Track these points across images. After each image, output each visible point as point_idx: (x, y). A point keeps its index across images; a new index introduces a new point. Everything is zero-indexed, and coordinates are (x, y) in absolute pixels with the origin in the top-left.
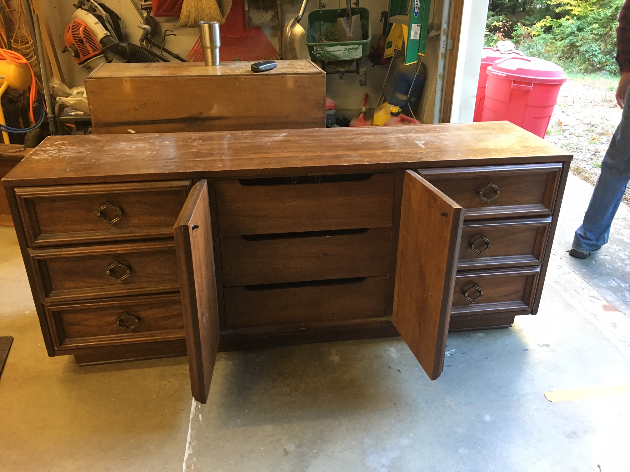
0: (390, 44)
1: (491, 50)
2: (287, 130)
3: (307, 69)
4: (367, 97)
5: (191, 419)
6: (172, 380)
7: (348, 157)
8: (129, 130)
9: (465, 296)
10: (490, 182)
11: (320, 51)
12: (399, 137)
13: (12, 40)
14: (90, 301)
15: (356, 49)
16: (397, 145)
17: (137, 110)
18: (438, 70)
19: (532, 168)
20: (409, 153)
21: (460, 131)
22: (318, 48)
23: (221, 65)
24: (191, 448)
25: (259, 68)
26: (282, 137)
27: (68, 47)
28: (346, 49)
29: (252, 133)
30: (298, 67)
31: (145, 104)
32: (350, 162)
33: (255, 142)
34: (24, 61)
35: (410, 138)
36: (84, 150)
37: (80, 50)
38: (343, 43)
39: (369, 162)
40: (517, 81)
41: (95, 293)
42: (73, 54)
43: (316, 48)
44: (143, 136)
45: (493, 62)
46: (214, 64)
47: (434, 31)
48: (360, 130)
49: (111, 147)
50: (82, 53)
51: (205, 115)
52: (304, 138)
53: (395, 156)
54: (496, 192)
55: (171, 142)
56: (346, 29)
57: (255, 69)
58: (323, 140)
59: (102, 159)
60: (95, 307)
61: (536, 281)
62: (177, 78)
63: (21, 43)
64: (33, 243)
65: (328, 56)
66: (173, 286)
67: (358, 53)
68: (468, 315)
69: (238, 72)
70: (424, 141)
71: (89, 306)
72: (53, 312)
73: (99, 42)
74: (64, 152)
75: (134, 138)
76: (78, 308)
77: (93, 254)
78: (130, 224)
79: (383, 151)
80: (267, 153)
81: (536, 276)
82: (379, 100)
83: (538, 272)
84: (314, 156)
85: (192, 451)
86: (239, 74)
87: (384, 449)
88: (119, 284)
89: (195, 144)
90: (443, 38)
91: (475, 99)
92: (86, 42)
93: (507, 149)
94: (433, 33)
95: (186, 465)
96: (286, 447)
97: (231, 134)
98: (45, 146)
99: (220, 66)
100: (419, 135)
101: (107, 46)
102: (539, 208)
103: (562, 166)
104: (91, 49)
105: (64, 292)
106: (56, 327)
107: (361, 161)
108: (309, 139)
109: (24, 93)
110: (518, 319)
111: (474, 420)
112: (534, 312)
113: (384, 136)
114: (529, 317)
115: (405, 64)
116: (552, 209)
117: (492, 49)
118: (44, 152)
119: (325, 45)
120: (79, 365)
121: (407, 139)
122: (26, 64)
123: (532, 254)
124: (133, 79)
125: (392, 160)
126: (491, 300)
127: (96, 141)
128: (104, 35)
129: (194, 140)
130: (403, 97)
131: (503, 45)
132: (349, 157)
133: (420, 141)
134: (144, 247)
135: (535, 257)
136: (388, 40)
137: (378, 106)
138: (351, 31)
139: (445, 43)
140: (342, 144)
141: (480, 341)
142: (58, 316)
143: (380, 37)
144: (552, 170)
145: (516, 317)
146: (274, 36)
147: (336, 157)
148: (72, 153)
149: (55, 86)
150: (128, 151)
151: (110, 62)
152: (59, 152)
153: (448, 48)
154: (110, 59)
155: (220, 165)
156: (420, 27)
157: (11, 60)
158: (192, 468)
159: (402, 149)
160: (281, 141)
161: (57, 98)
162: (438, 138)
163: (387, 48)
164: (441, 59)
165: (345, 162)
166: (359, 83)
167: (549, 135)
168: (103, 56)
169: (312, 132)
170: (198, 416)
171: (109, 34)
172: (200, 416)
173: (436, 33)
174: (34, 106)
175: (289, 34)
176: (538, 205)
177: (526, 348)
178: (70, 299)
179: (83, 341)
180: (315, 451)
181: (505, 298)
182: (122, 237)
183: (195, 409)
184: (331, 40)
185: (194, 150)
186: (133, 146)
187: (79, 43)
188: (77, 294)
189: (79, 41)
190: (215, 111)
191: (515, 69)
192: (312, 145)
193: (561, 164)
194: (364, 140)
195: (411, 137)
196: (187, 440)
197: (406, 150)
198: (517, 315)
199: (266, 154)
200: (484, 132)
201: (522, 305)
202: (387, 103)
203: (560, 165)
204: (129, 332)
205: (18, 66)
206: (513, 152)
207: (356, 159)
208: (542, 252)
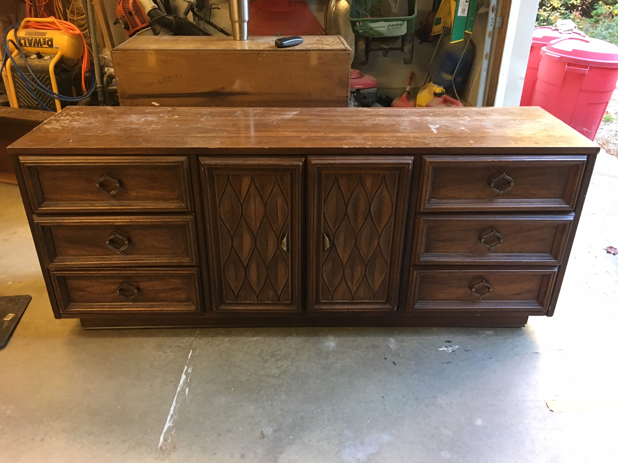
0: (439, 21)
1: (550, 30)
2: (299, 109)
3: (333, 45)
4: (412, 76)
5: (177, 392)
6: (168, 351)
7: (351, 139)
8: (153, 103)
9: (473, 291)
10: (502, 173)
11: (363, 26)
12: (414, 121)
13: (68, 10)
14: (92, 269)
15: (400, 25)
16: (408, 128)
17: (161, 83)
18: (484, 49)
19: (552, 160)
20: (418, 138)
21: (484, 115)
22: (361, 24)
23: (250, 40)
24: (172, 421)
25: (283, 44)
26: (292, 116)
27: (119, 19)
28: (390, 25)
29: (264, 110)
30: (325, 43)
31: (168, 77)
32: (351, 144)
33: (263, 120)
34: (78, 31)
35: (424, 122)
36: (95, 121)
37: (129, 22)
38: (386, 19)
39: (371, 145)
40: (572, 63)
41: (96, 261)
42: (123, 26)
43: (359, 23)
44: (156, 109)
45: (549, 42)
46: (242, 38)
47: (484, 7)
48: (374, 111)
49: (120, 119)
50: (131, 25)
51: (227, 90)
52: (313, 117)
53: (401, 140)
54: (509, 183)
55: (180, 117)
56: (391, 5)
57: (279, 45)
58: (332, 120)
59: (108, 131)
60: (96, 275)
61: (552, 282)
62: (200, 52)
63: (77, 14)
64: (37, 210)
65: (371, 32)
66: (170, 260)
67: (402, 30)
68: (475, 312)
69: (262, 47)
70: (439, 125)
71: (90, 273)
72: (57, 277)
73: (147, 15)
74: (75, 123)
75: (147, 111)
76: (80, 275)
77: (92, 224)
78: (129, 196)
79: (390, 134)
80: (270, 131)
81: (552, 275)
82: (424, 80)
83: (555, 272)
84: (316, 137)
85: (172, 424)
86: (262, 49)
87: (362, 443)
88: (118, 254)
89: (202, 119)
90: (491, 16)
91: (523, 81)
92: (135, 14)
93: (527, 137)
94: (482, 10)
95: (164, 438)
96: (263, 430)
97: (242, 111)
98: (60, 116)
99: (248, 40)
100: (436, 118)
101: (154, 19)
102: (559, 203)
103: (586, 159)
104: (139, 21)
105: (67, 259)
106: (61, 291)
107: (363, 144)
108: (319, 118)
109: (77, 64)
110: (533, 320)
111: (464, 423)
112: (549, 313)
113: (398, 119)
114: (544, 318)
115: (450, 42)
116: (573, 205)
117: (550, 28)
118: (57, 122)
119: (368, 21)
120: (85, 328)
121: (421, 122)
122: (80, 35)
123: (551, 252)
124: (158, 52)
125: (396, 145)
126: (502, 297)
127: (109, 113)
128: (152, 7)
129: (203, 115)
130: (448, 77)
131: (563, 24)
132: (353, 139)
133: (435, 125)
134: (141, 219)
135: (553, 257)
136: (438, 15)
137: (424, 85)
138: (397, 6)
139: (494, 20)
140: (351, 125)
141: (487, 339)
142: (63, 280)
143: (430, 14)
144: (575, 163)
145: (530, 317)
146: (320, 10)
147: (338, 139)
148: (82, 124)
149: (106, 57)
150: (135, 123)
151: (157, 35)
152: (71, 122)
153: (497, 26)
154: (158, 32)
155: (218, 142)
156: (468, 3)
157: (65, 31)
158: (169, 441)
159: (412, 133)
160: (289, 120)
161: (106, 69)
162: (455, 123)
163: (435, 25)
164: (488, 38)
165: (346, 144)
166: (403, 61)
167: (611, 123)
168: (150, 29)
169: (325, 111)
170: (185, 390)
171: (156, 7)
172: (187, 389)
173: (486, 10)
174: (86, 75)
175: (334, 9)
176: (558, 200)
177: (537, 351)
178: (71, 266)
179: (87, 307)
180: (292, 437)
181: (517, 296)
182: (120, 209)
183: (184, 382)
184: (376, 16)
185: (199, 125)
186: (142, 119)
187: (128, 16)
188: (79, 262)
189: (129, 13)
190: (237, 86)
191: (570, 50)
192: (319, 125)
193: (586, 157)
194: (376, 122)
195: (427, 120)
196: (169, 412)
197: (415, 134)
198: (531, 315)
199: (269, 133)
200: (509, 118)
201: (537, 305)
202: (432, 83)
203: (584, 158)
204: (129, 302)
205: (71, 37)
206: (532, 141)
207: (358, 142)
208: (561, 251)
